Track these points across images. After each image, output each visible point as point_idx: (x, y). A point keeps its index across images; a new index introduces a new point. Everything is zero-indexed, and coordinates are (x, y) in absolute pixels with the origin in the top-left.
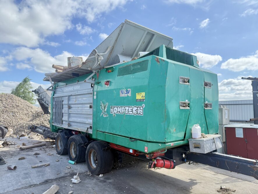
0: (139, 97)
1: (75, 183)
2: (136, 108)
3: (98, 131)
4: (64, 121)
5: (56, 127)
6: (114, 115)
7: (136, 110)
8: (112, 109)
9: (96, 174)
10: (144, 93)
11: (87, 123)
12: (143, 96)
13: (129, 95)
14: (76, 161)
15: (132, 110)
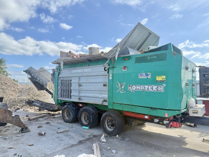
0: (159, 79)
1: (104, 142)
2: (156, 87)
3: (114, 103)
4: (73, 96)
5: (61, 101)
6: (132, 92)
7: (156, 88)
8: (130, 87)
9: (113, 135)
10: (165, 76)
11: (100, 97)
12: (164, 78)
13: (149, 77)
14: (89, 126)
15: (152, 88)
